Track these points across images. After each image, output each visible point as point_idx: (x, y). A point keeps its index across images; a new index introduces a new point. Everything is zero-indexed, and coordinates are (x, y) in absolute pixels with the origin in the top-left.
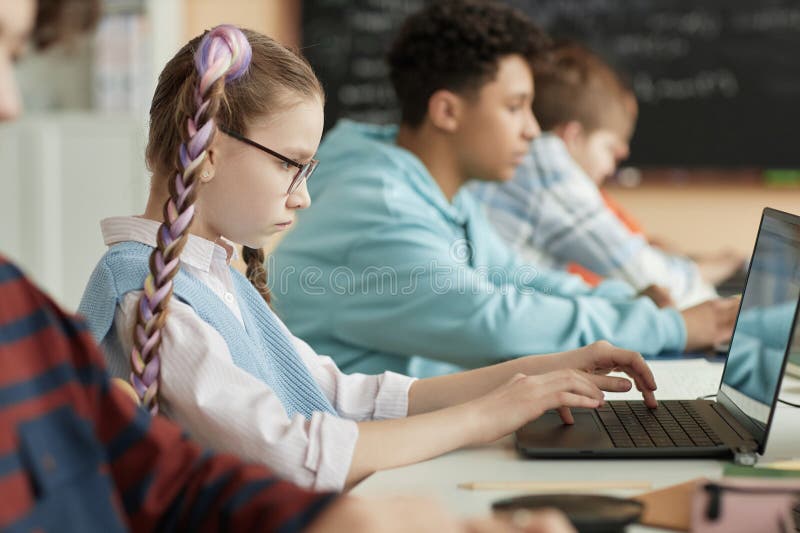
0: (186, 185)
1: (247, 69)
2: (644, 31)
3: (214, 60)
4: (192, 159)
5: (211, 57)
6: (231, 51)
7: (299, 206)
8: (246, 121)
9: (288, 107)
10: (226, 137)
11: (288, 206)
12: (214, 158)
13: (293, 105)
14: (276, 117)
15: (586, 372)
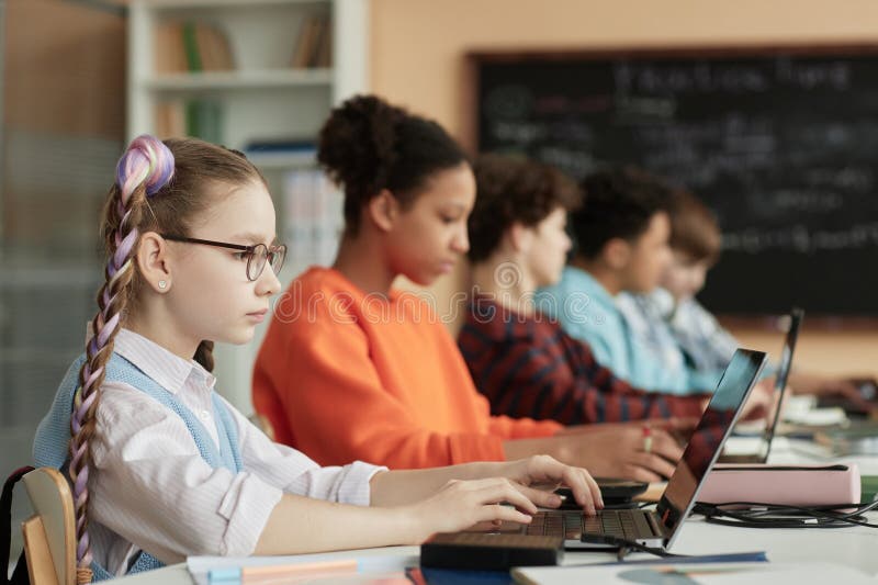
0: (111, 295)
1: (172, 173)
2: (802, 186)
3: (132, 171)
4: (117, 270)
5: (128, 170)
6: (148, 159)
7: (269, 292)
8: (186, 222)
9: (225, 197)
10: (171, 243)
11: (257, 294)
12: (167, 267)
13: (228, 195)
14: (214, 209)
15: (520, 483)
